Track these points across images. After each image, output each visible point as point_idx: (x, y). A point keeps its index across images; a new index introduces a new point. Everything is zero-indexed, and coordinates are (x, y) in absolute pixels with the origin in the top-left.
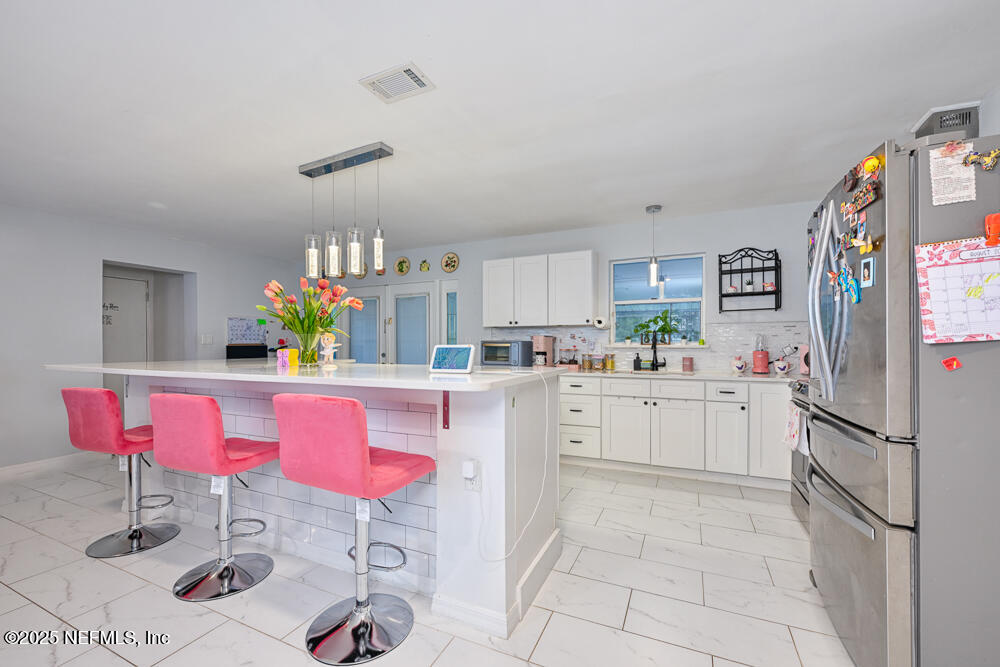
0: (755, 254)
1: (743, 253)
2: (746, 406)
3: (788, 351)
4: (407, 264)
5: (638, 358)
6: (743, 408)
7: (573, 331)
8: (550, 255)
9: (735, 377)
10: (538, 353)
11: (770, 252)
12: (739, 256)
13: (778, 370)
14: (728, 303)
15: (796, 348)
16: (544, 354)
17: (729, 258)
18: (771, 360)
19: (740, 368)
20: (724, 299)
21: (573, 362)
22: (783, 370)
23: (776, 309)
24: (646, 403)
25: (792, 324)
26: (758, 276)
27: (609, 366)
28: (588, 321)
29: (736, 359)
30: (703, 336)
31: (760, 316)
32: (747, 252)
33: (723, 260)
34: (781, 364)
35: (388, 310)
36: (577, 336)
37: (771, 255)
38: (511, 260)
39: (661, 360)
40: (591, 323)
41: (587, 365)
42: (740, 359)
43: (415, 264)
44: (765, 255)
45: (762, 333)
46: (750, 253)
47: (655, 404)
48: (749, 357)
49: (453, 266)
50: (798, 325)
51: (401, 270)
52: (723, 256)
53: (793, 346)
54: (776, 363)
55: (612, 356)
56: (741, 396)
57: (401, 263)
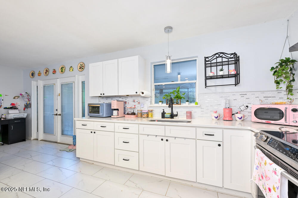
0: (224, 56)
1: (217, 55)
2: (221, 143)
3: (242, 108)
4: (64, 68)
5: (164, 112)
6: (219, 145)
7: (134, 98)
8: (119, 59)
9: (214, 124)
10: (115, 110)
11: (232, 54)
12: (215, 57)
13: (238, 119)
14: (209, 82)
15: (247, 106)
16: (118, 110)
17: (210, 58)
18: (233, 113)
19: (216, 118)
20: (208, 81)
21: (133, 114)
22: (241, 119)
23: (236, 85)
24: (162, 140)
25: (244, 93)
26: (225, 68)
27: (150, 116)
28: (136, 93)
29: (214, 113)
30: (197, 101)
31: (227, 89)
32: (219, 55)
33: (207, 59)
34: (239, 115)
35: (58, 90)
36: (136, 101)
37: (232, 56)
38: (101, 62)
39: (175, 113)
40: (138, 94)
41: (139, 115)
42: (216, 112)
43: (67, 68)
44: (229, 56)
45: (228, 98)
46: (221, 55)
47: (167, 140)
48: (221, 111)
49: (83, 68)
50: (248, 93)
51: (62, 71)
52: (207, 58)
53: (245, 105)
54: (236, 115)
55: (152, 111)
56: (218, 136)
57: (62, 68)
